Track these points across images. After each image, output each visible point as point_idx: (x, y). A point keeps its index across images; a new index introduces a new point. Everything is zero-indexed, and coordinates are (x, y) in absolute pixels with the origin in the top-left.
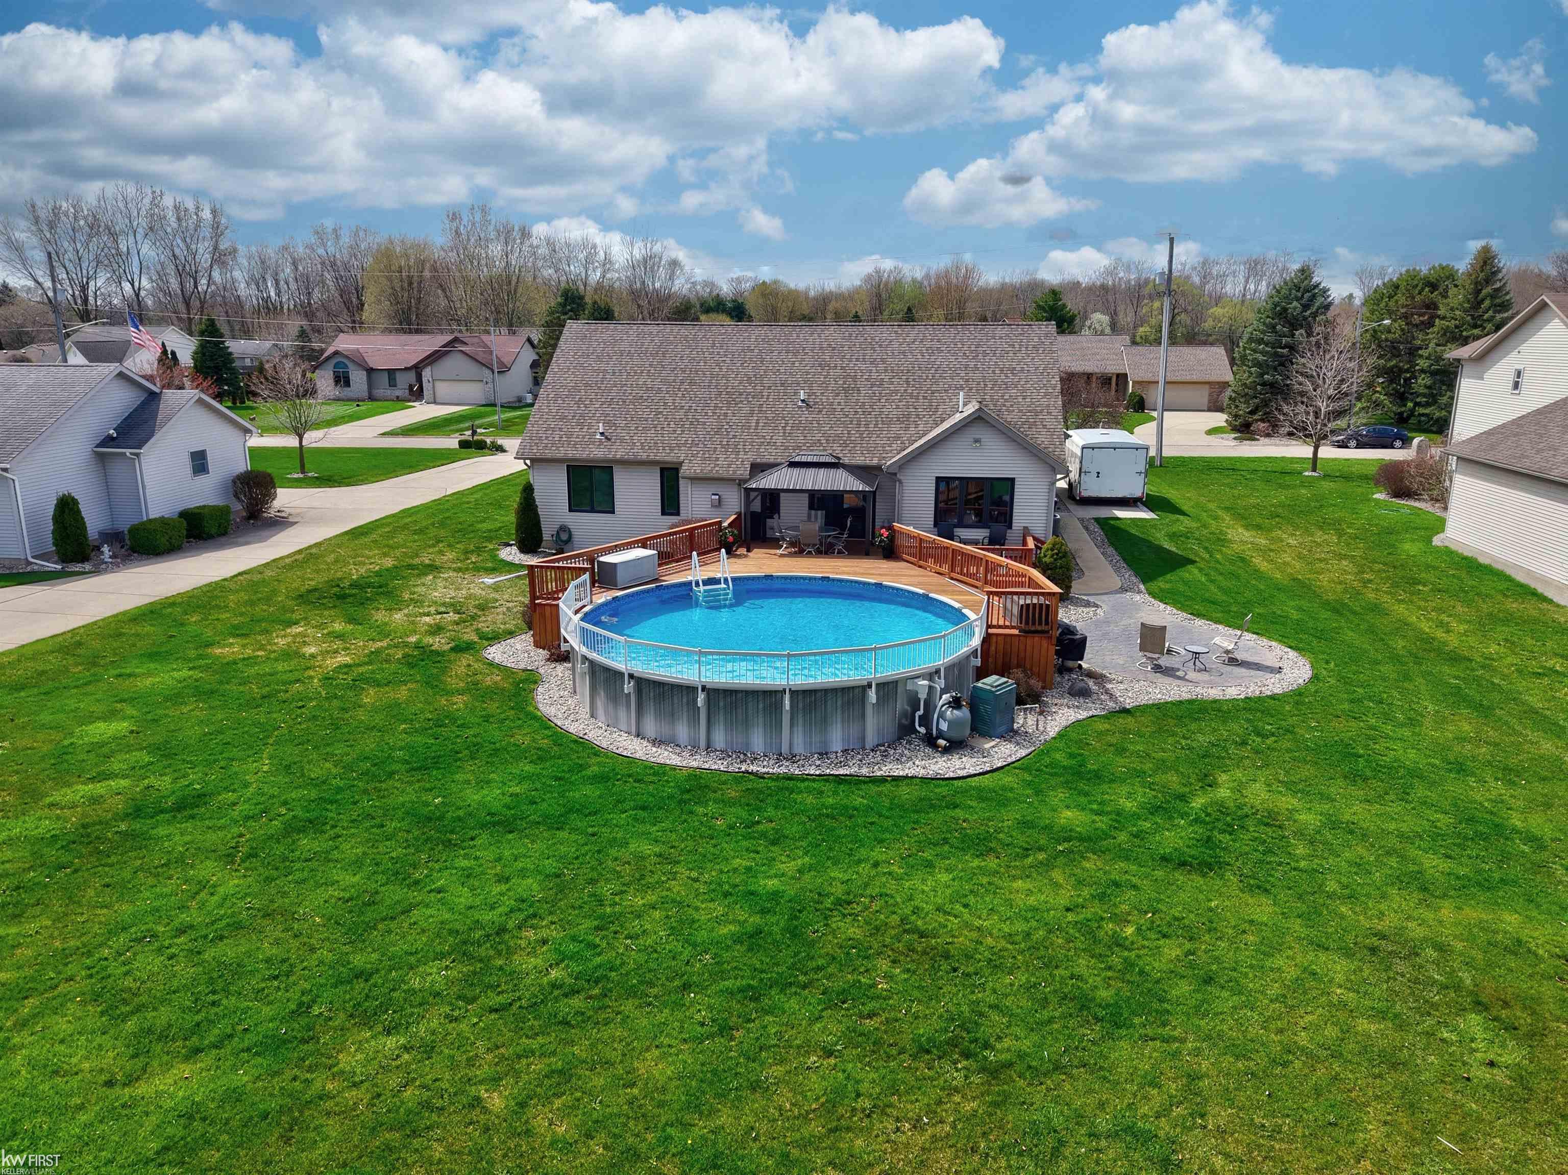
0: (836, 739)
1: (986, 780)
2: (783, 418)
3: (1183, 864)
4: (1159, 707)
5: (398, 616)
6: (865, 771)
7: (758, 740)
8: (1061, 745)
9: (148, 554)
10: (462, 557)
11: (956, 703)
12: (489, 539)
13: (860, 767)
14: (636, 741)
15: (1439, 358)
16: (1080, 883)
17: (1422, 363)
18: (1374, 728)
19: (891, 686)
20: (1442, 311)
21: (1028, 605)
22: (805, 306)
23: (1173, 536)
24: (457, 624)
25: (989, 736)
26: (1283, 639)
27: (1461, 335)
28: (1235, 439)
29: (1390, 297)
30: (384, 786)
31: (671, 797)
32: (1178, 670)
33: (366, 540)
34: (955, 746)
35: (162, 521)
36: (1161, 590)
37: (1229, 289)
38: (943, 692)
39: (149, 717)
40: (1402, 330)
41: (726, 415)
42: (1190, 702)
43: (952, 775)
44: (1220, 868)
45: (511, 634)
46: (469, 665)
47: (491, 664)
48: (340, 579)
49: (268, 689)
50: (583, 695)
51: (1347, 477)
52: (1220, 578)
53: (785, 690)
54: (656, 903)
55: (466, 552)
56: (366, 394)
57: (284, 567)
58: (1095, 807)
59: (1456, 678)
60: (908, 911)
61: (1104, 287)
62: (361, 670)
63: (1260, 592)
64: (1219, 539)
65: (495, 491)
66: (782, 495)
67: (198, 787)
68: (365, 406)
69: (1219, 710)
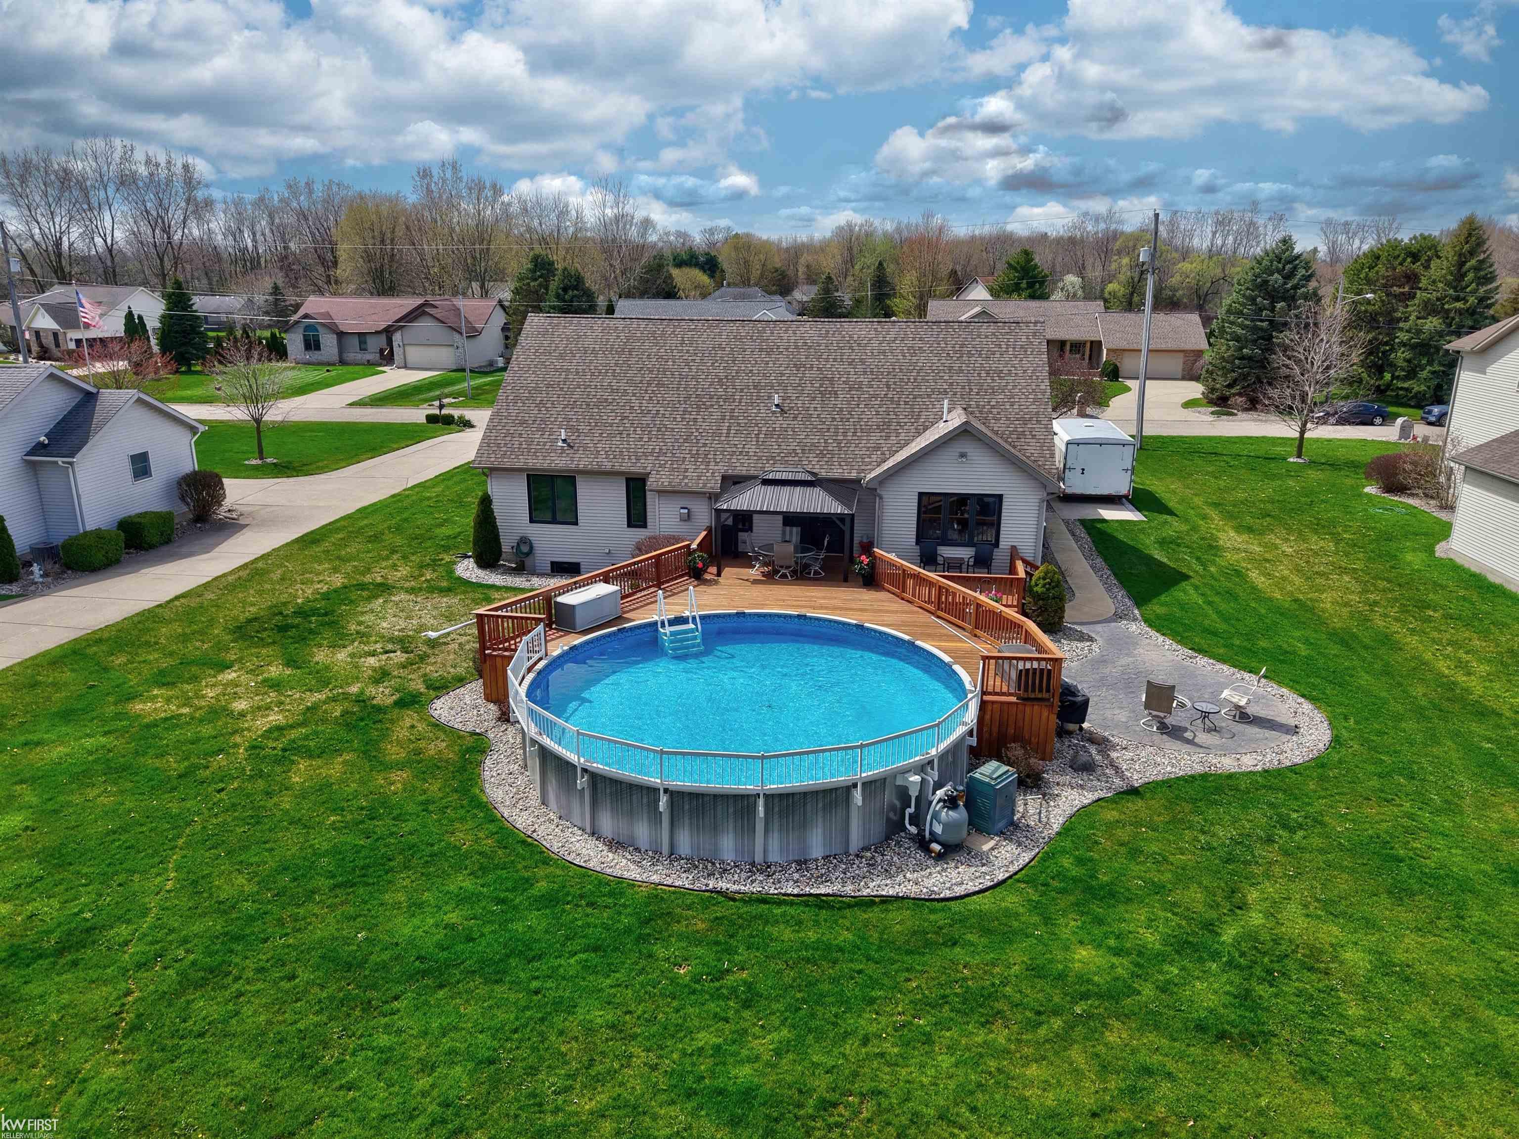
0: (817, 844)
1: (985, 903)
2: (756, 425)
3: (1222, 1036)
4: (1168, 784)
5: (342, 656)
6: (849, 889)
7: (727, 846)
8: (1067, 844)
9: (83, 571)
10: (417, 573)
11: (951, 802)
12: (446, 549)
13: (844, 883)
14: (592, 842)
15: (1419, 332)
16: (1104, 1068)
17: (1403, 336)
18: (1411, 817)
19: (878, 784)
20: (1424, 283)
21: (1027, 670)
22: (777, 259)
23: (1163, 543)
24: (404, 667)
25: (987, 832)
26: (1294, 684)
27: (1442, 308)
28: (1213, 413)
29: (1371, 268)
30: (302, 911)
31: (628, 931)
32: (1186, 730)
33: (317, 549)
34: (952, 852)
35: (98, 534)
36: (1158, 617)
37: (1196, 242)
38: (938, 785)
39: (50, 806)
40: (1383, 301)
41: (695, 420)
42: (1204, 777)
43: (947, 894)
44: (1266, 1042)
45: (461, 681)
46: (413, 727)
47: (437, 725)
48: (285, 604)
49: (186, 764)
50: (533, 771)
51: (1333, 465)
52: (1217, 599)
53: (759, 795)
54: (607, 1107)
55: (422, 566)
56: (336, 358)
57: (225, 587)
58: (1112, 942)
59: (1489, 740)
60: (904, 1120)
61: (1072, 241)
62: (294, 734)
63: (1261, 618)
64: (1210, 546)
65: (460, 482)
66: (755, 517)
67: (88, 915)
68: (337, 371)
69: (1237, 790)
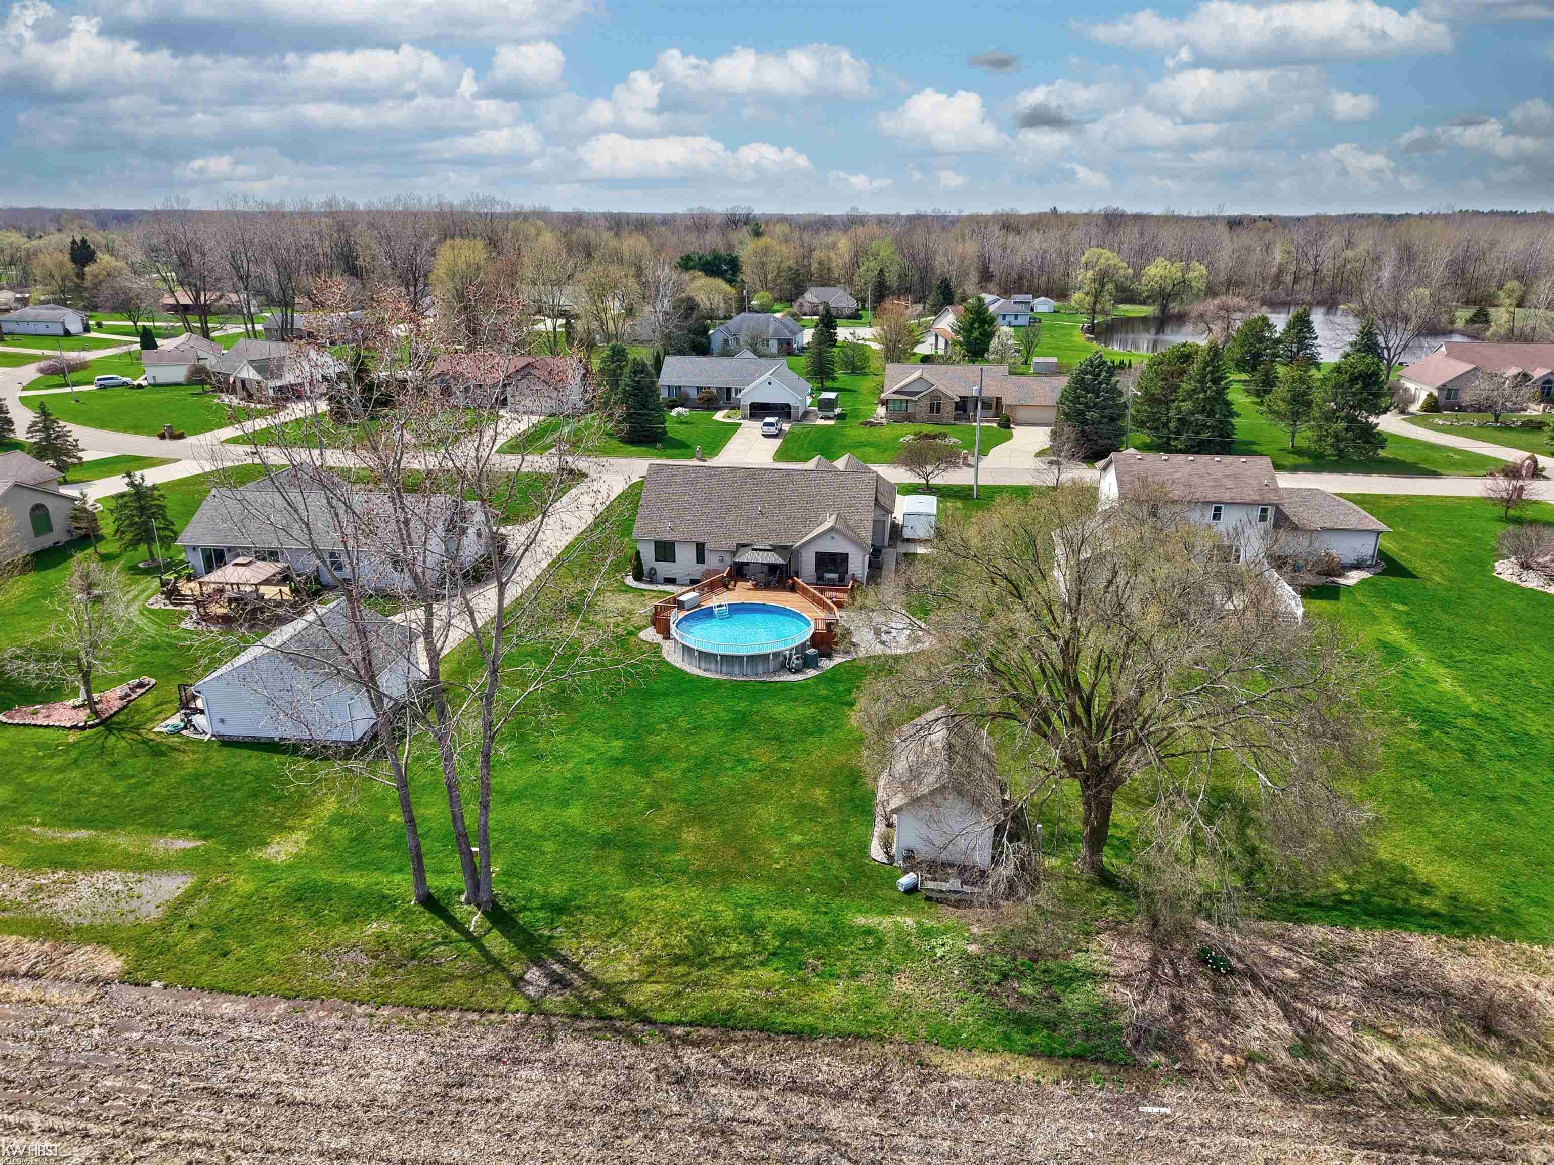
0: (760, 670)
1: (804, 682)
2: (751, 520)
5: (599, 618)
7: (736, 670)
8: (834, 670)
11: (797, 658)
13: (767, 678)
14: (699, 671)
19: (778, 654)
24: (624, 621)
25: (808, 668)
28: (1049, 462)
34: (797, 671)
38: (795, 655)
41: (725, 518)
43: (794, 681)
45: (645, 627)
46: (635, 641)
47: (641, 640)
50: (679, 654)
53: (744, 656)
66: (749, 564)
